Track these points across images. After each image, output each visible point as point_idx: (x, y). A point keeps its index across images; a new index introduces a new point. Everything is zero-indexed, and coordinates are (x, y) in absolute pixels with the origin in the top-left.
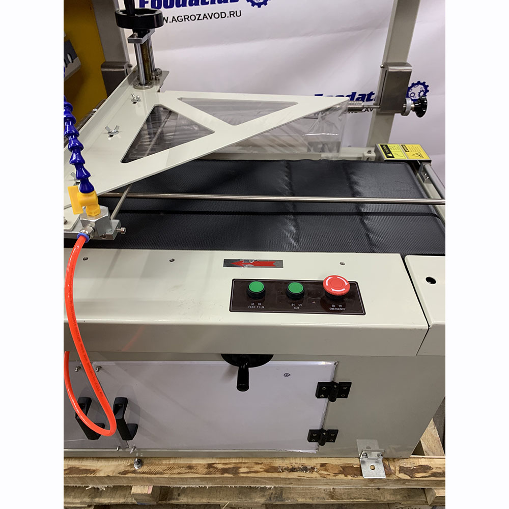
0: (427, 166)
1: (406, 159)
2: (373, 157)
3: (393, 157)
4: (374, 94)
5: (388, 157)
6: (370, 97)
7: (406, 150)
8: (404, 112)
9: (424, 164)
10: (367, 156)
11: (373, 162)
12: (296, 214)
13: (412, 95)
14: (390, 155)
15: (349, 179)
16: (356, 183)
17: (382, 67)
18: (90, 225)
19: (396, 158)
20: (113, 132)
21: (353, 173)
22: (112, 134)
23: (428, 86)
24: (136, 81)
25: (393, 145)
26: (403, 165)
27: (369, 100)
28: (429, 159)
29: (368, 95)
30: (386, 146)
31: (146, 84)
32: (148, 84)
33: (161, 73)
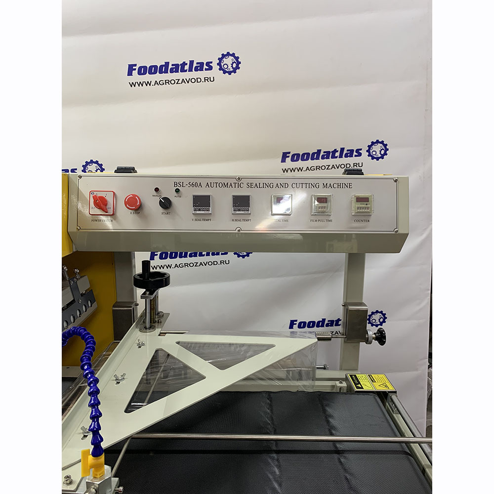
0: (394, 397)
1: (374, 390)
2: (345, 387)
3: (362, 388)
4: (341, 320)
5: (358, 388)
6: (338, 322)
7: (373, 381)
8: (368, 341)
9: (390, 394)
10: (339, 386)
11: (345, 393)
12: (278, 452)
13: (374, 321)
14: (359, 385)
15: (325, 411)
16: (331, 416)
17: (343, 306)
18: (93, 487)
19: (365, 388)
20: (120, 378)
21: (327, 405)
22: (118, 381)
23: (385, 314)
24: (141, 324)
25: (361, 375)
26: (372, 396)
27: (337, 325)
28: (394, 390)
29: (336, 321)
30: (355, 376)
31: (150, 327)
32: (152, 327)
33: (163, 316)
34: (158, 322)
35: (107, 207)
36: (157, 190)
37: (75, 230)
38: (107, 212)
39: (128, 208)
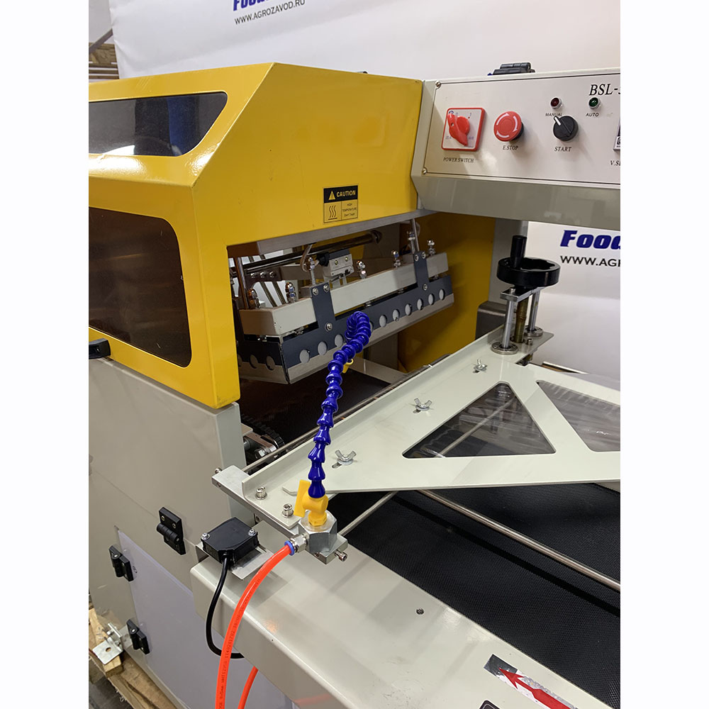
18: (305, 534)
20: (422, 406)
22: (419, 409)
31: (509, 347)
32: (512, 348)
33: (541, 335)
34: (527, 344)
35: (469, 136)
36: (555, 102)
37: (420, 174)
38: (466, 145)
39: (497, 136)
